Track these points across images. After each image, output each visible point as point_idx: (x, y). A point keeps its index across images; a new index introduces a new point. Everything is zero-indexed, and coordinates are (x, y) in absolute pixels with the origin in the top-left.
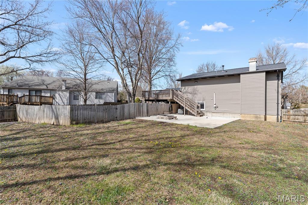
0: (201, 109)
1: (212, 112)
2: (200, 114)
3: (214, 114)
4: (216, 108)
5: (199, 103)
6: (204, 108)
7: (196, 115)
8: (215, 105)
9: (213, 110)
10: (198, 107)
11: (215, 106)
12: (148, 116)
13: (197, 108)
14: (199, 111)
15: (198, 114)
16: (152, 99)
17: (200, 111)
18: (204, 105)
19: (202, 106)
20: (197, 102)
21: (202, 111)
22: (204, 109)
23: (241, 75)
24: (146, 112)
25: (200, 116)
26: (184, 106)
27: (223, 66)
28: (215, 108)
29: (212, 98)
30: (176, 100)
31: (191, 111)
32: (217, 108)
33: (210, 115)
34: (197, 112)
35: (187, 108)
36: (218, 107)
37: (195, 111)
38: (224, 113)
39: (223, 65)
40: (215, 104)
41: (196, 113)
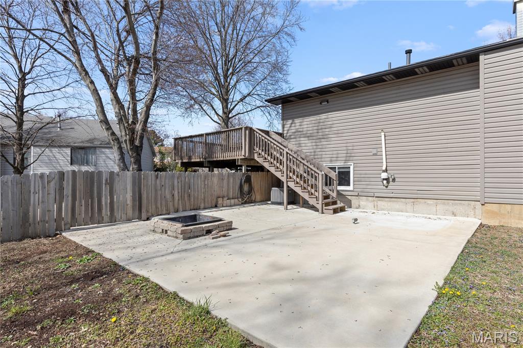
0: (340, 188)
1: (376, 195)
2: (335, 203)
3: (382, 203)
4: (388, 182)
5: (333, 169)
6: (349, 184)
7: (319, 206)
8: (384, 171)
9: (379, 188)
10: (328, 181)
11: (384, 175)
12: (140, 219)
13: (326, 185)
14: (331, 193)
15: (327, 204)
16: (198, 160)
17: (334, 195)
18: (349, 172)
19: (344, 177)
20: (326, 164)
21: (344, 193)
22: (351, 188)
23: (482, 57)
24: (129, 202)
25: (335, 211)
26: (284, 179)
27: (409, 52)
28: (385, 182)
29: (374, 151)
30: (260, 160)
31: (306, 196)
32: (391, 183)
33: (371, 205)
34: (326, 197)
35: (292, 185)
36: (394, 180)
37: (316, 194)
38: (415, 198)
39: (407, 49)
40: (384, 168)
41: (320, 202)
